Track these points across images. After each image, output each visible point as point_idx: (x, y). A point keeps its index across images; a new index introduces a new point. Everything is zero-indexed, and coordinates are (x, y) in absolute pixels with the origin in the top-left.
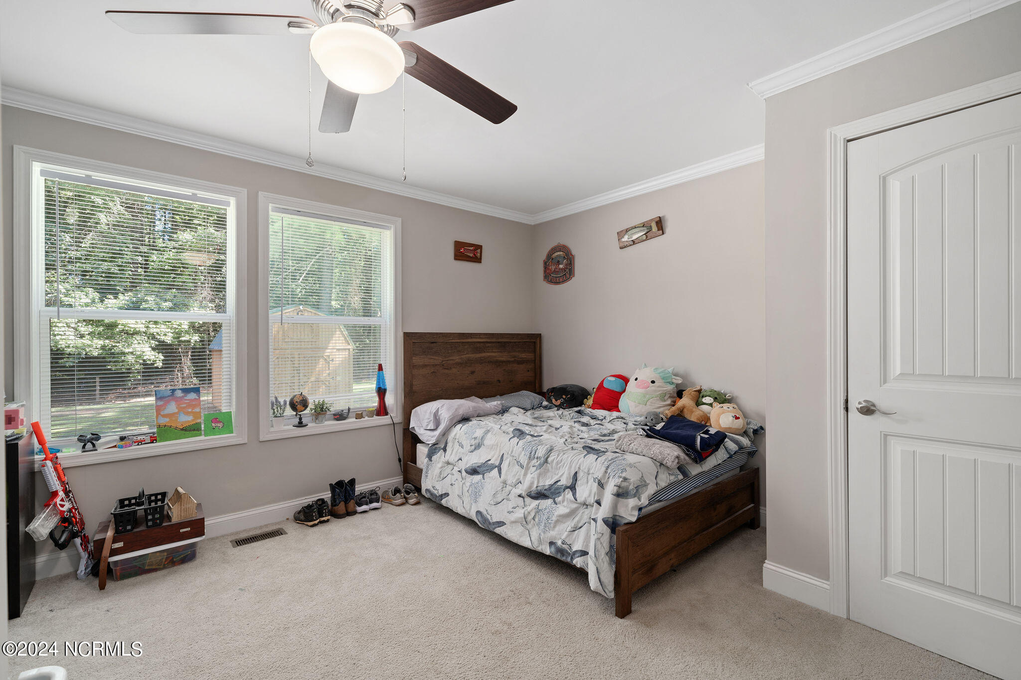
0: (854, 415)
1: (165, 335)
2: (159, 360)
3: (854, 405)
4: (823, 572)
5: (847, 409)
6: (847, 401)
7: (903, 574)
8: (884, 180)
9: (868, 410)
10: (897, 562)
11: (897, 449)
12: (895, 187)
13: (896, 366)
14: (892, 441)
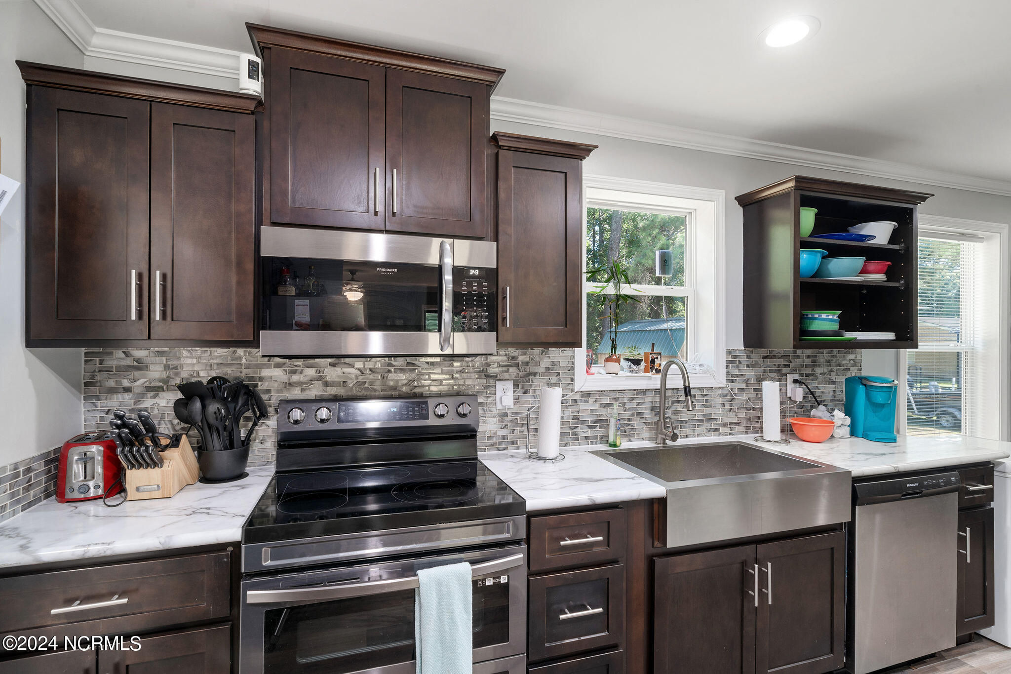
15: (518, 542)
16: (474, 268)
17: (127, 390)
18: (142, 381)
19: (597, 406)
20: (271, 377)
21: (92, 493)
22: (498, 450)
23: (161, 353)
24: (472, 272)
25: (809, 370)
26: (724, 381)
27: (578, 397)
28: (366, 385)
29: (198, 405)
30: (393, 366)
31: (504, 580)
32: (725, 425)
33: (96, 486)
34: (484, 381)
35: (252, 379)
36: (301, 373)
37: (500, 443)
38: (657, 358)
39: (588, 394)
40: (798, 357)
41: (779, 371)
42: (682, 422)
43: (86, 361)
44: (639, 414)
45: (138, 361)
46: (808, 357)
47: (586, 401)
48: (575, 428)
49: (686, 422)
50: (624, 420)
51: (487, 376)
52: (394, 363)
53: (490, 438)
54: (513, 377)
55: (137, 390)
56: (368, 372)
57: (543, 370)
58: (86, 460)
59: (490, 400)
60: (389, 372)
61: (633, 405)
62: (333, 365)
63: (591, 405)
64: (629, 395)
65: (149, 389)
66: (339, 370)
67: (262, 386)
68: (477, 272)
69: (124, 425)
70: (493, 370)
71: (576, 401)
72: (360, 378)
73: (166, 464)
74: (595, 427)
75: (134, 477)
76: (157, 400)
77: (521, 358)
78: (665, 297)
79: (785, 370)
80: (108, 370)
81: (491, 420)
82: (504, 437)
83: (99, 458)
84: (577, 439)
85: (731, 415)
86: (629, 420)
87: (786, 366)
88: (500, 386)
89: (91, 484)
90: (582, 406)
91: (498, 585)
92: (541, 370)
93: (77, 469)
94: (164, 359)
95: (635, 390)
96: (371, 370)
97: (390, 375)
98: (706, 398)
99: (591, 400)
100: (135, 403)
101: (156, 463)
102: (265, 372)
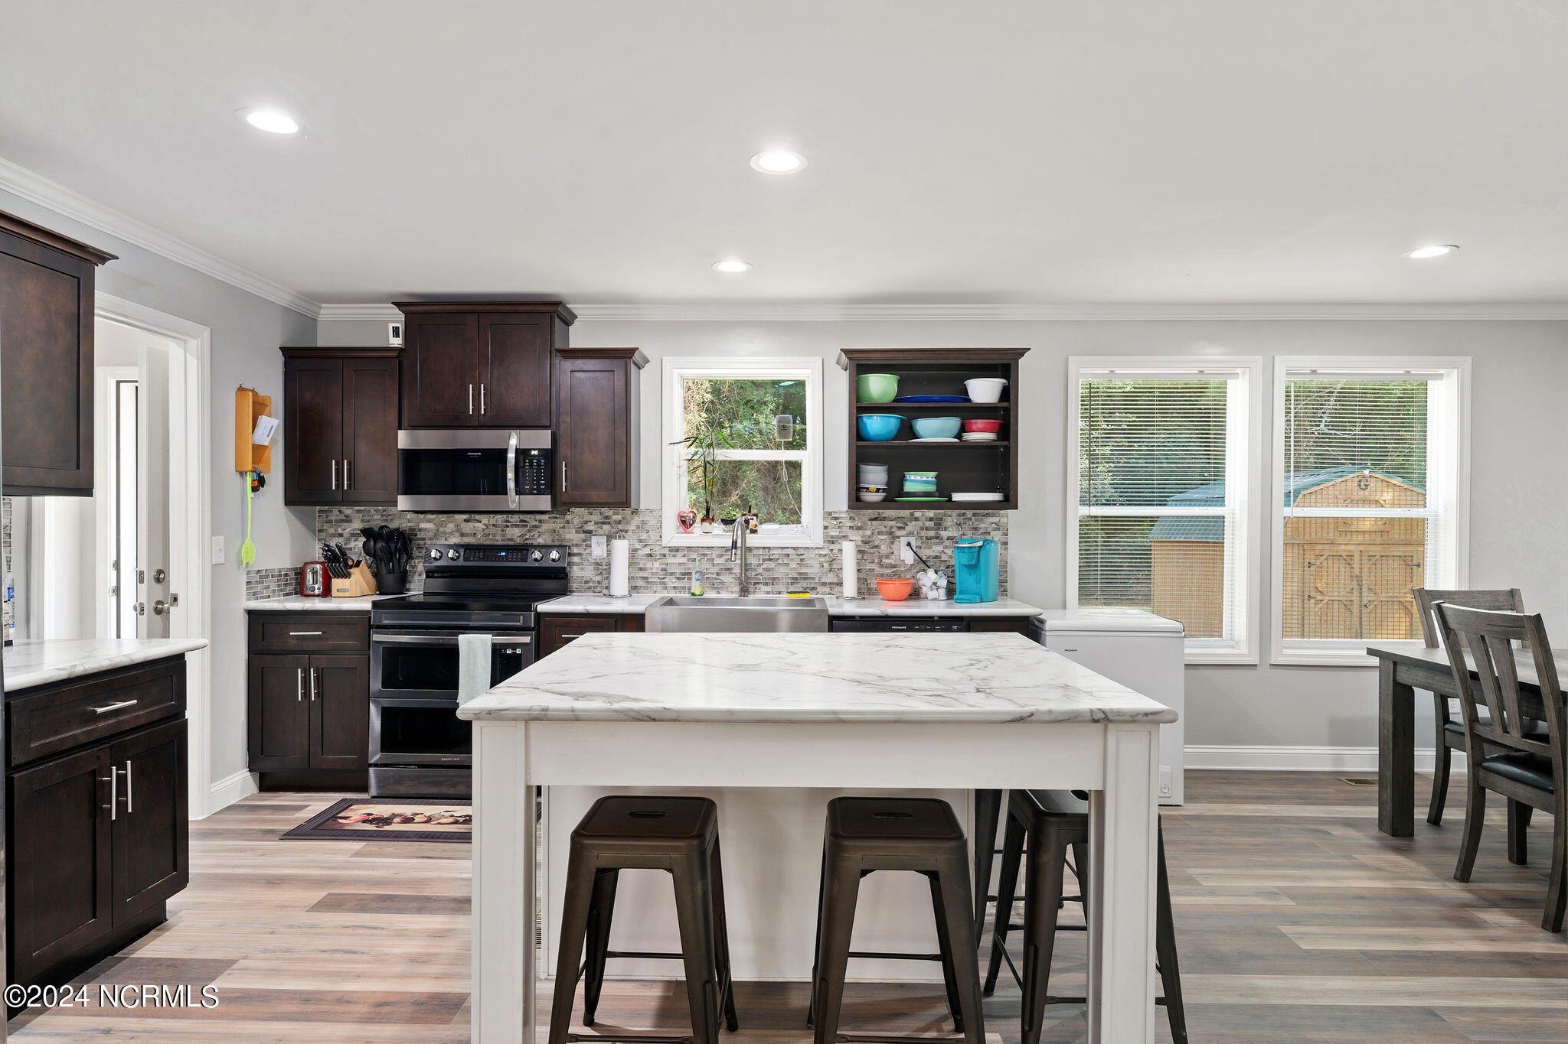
15: (529, 629)
16: (534, 450)
17: (341, 535)
18: (349, 529)
19: (684, 560)
20: (425, 529)
21: (317, 592)
22: (594, 592)
23: (359, 512)
24: (533, 452)
25: (932, 533)
26: (822, 543)
27: (666, 551)
28: (490, 537)
29: (372, 543)
30: (510, 522)
31: (519, 651)
32: (824, 584)
33: (318, 588)
34: (583, 536)
35: (414, 530)
36: (445, 527)
37: (595, 587)
38: (752, 519)
39: (677, 550)
40: (917, 519)
41: (891, 533)
42: (774, 579)
43: (319, 516)
44: (728, 569)
45: (346, 516)
46: (931, 519)
47: (675, 556)
48: (664, 578)
49: (778, 579)
50: (712, 574)
51: (584, 532)
52: (511, 520)
53: (586, 582)
54: (607, 533)
55: (345, 536)
56: (491, 527)
57: (634, 528)
58: (315, 573)
59: (587, 551)
60: (507, 526)
61: (721, 561)
62: (466, 521)
63: (680, 559)
64: (719, 552)
65: (353, 535)
66: (471, 525)
67: (420, 535)
68: (536, 453)
69: (329, 550)
70: (590, 527)
71: (665, 555)
72: (486, 531)
73: (352, 576)
74: (684, 579)
75: (337, 583)
76: (357, 543)
77: (615, 517)
78: (786, 462)
79: (898, 533)
80: (330, 522)
81: (588, 568)
82: (599, 582)
83: (320, 572)
84: (666, 588)
85: (831, 575)
86: (718, 574)
87: (900, 528)
88: (594, 539)
89: (316, 587)
90: (670, 560)
91: (514, 654)
92: (632, 527)
93: (309, 577)
94: (361, 515)
95: (723, 547)
96: (493, 525)
97: (508, 529)
98: (802, 557)
99: (680, 554)
100: (345, 544)
101: (347, 575)
102: (422, 526)
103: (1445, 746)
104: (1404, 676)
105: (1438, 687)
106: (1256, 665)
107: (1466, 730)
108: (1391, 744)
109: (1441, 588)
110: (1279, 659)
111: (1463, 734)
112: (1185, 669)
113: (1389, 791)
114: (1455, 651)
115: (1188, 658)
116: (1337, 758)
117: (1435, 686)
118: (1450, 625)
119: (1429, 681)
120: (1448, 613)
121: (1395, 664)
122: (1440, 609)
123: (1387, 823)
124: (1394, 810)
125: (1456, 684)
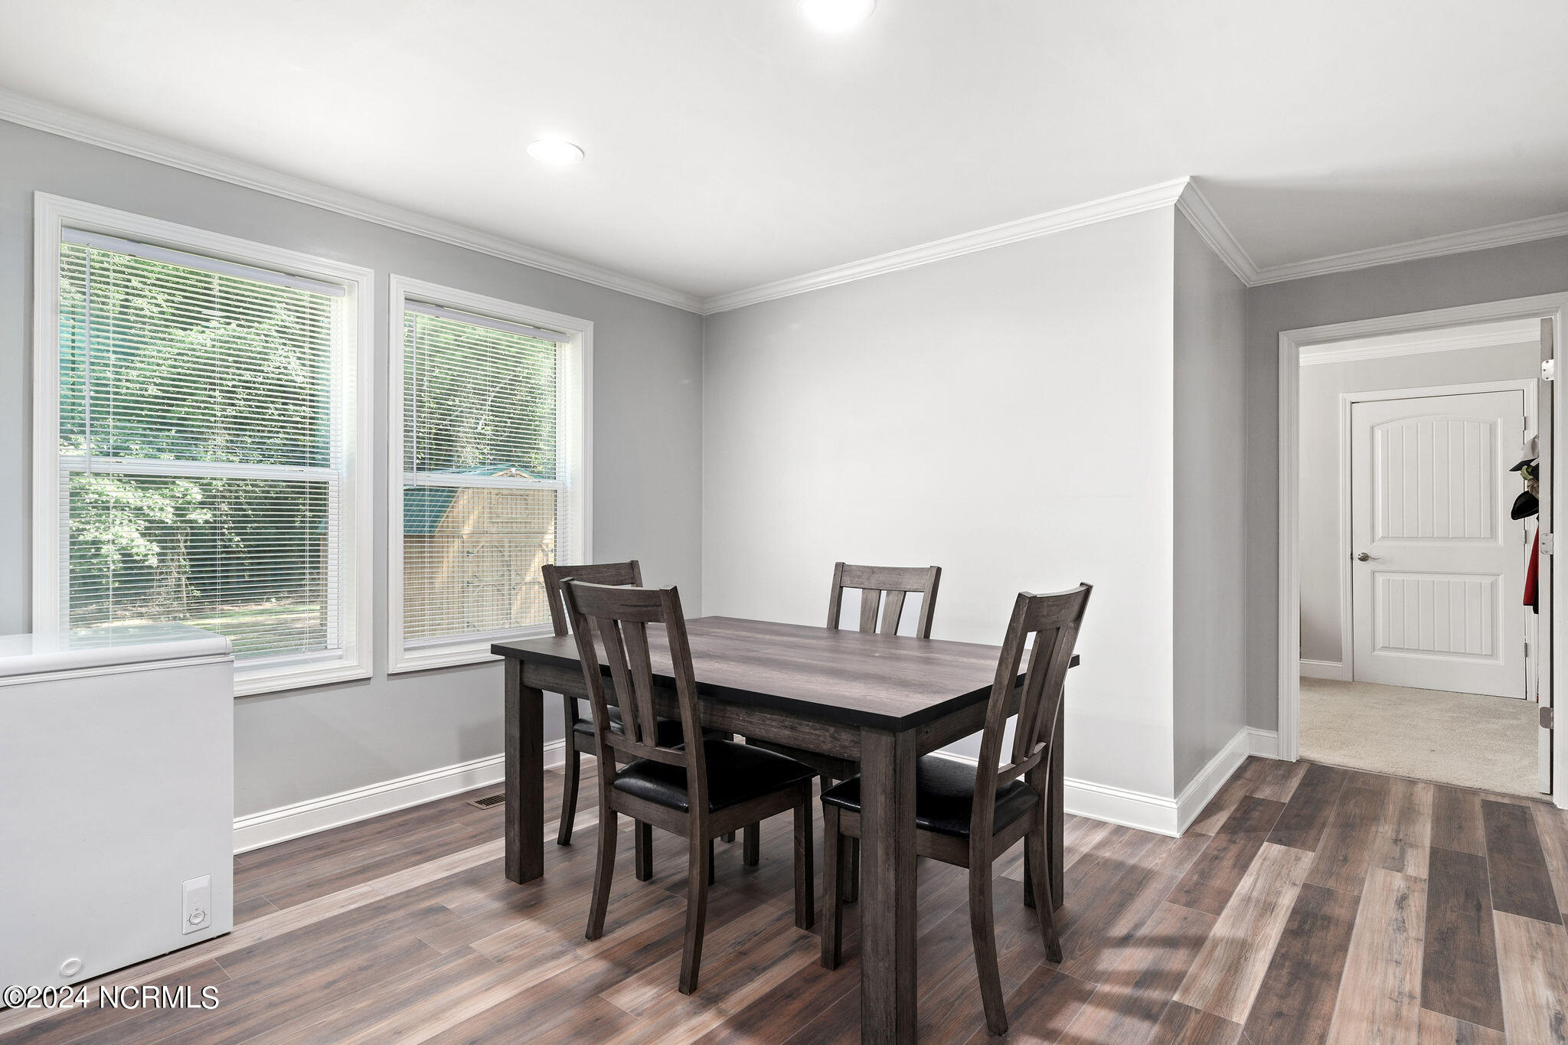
0: (1356, 562)
1: (162, 509)
2: (153, 555)
3: (1356, 556)
4: (1338, 657)
5: (1352, 559)
6: (1352, 554)
7: (1384, 648)
8: (1372, 429)
9: (1364, 558)
10: (1380, 643)
11: (1380, 579)
12: (1378, 434)
13: (1379, 532)
14: (1377, 574)
103: (574, 751)
104: (533, 679)
105: (568, 687)
106: (369, 679)
107: (595, 729)
108: (518, 765)
109: (571, 562)
110: (399, 666)
111: (592, 735)
112: (235, 704)
113: (517, 827)
114: (585, 643)
115: (239, 688)
116: (468, 776)
117: (564, 687)
118: (580, 608)
119: (558, 681)
120: (578, 593)
121: (522, 663)
122: (570, 590)
123: (515, 869)
124: (522, 850)
125: (587, 683)
